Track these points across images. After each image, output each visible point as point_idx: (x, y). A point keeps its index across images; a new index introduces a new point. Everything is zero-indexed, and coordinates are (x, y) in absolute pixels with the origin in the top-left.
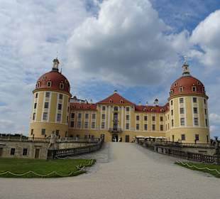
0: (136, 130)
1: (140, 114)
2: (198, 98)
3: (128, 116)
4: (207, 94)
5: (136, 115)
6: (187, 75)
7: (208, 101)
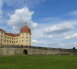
0: (5, 42)
1: (6, 36)
2: (28, 34)
3: (2, 36)
4: (31, 33)
5: (5, 36)
6: (26, 26)
7: (31, 35)
